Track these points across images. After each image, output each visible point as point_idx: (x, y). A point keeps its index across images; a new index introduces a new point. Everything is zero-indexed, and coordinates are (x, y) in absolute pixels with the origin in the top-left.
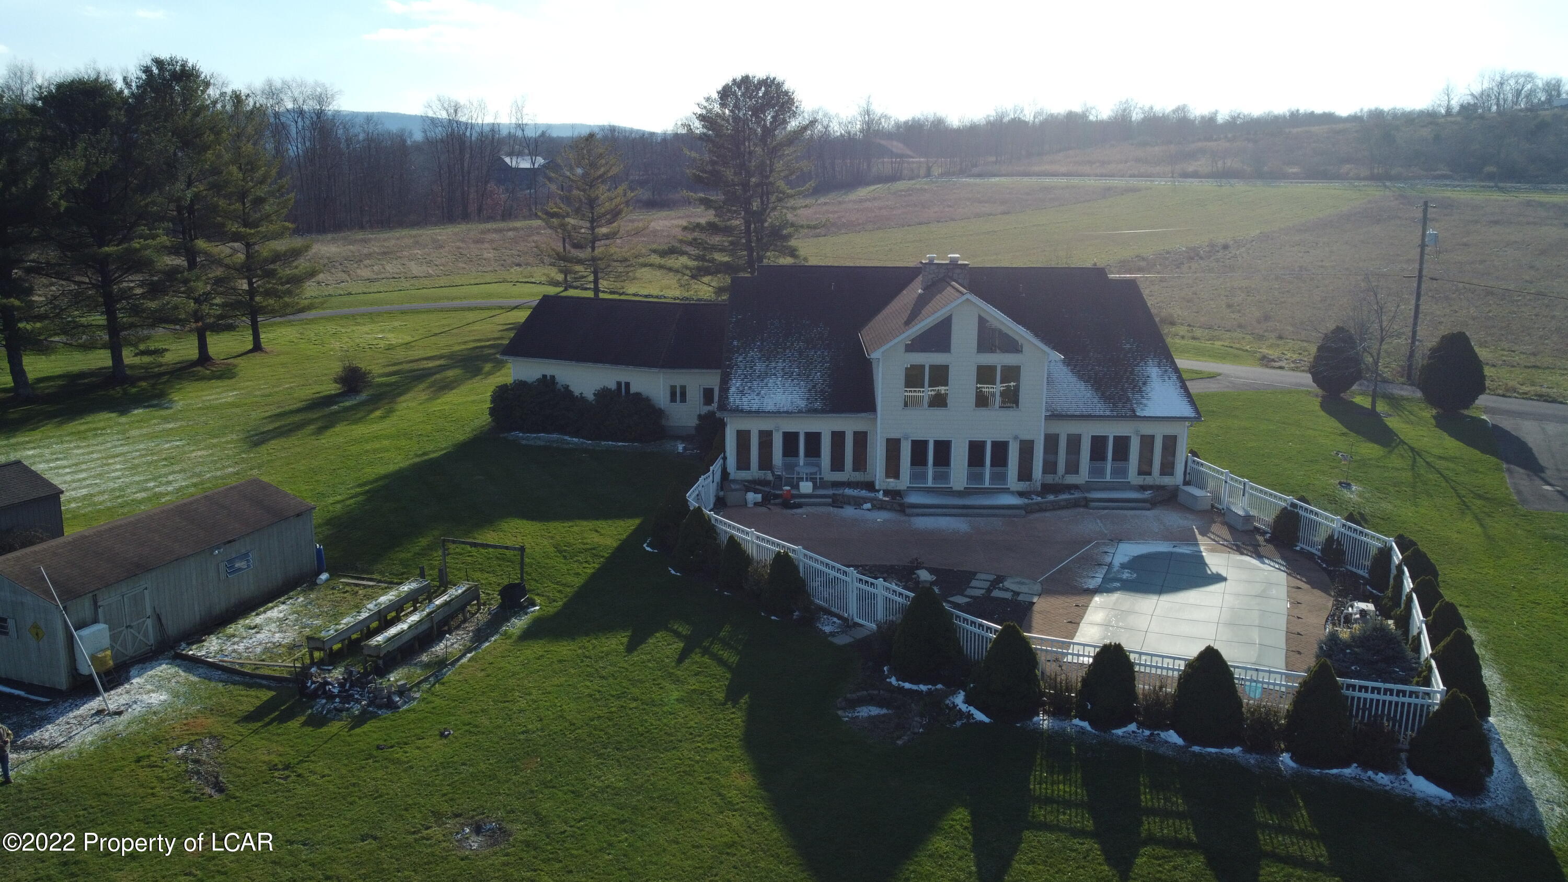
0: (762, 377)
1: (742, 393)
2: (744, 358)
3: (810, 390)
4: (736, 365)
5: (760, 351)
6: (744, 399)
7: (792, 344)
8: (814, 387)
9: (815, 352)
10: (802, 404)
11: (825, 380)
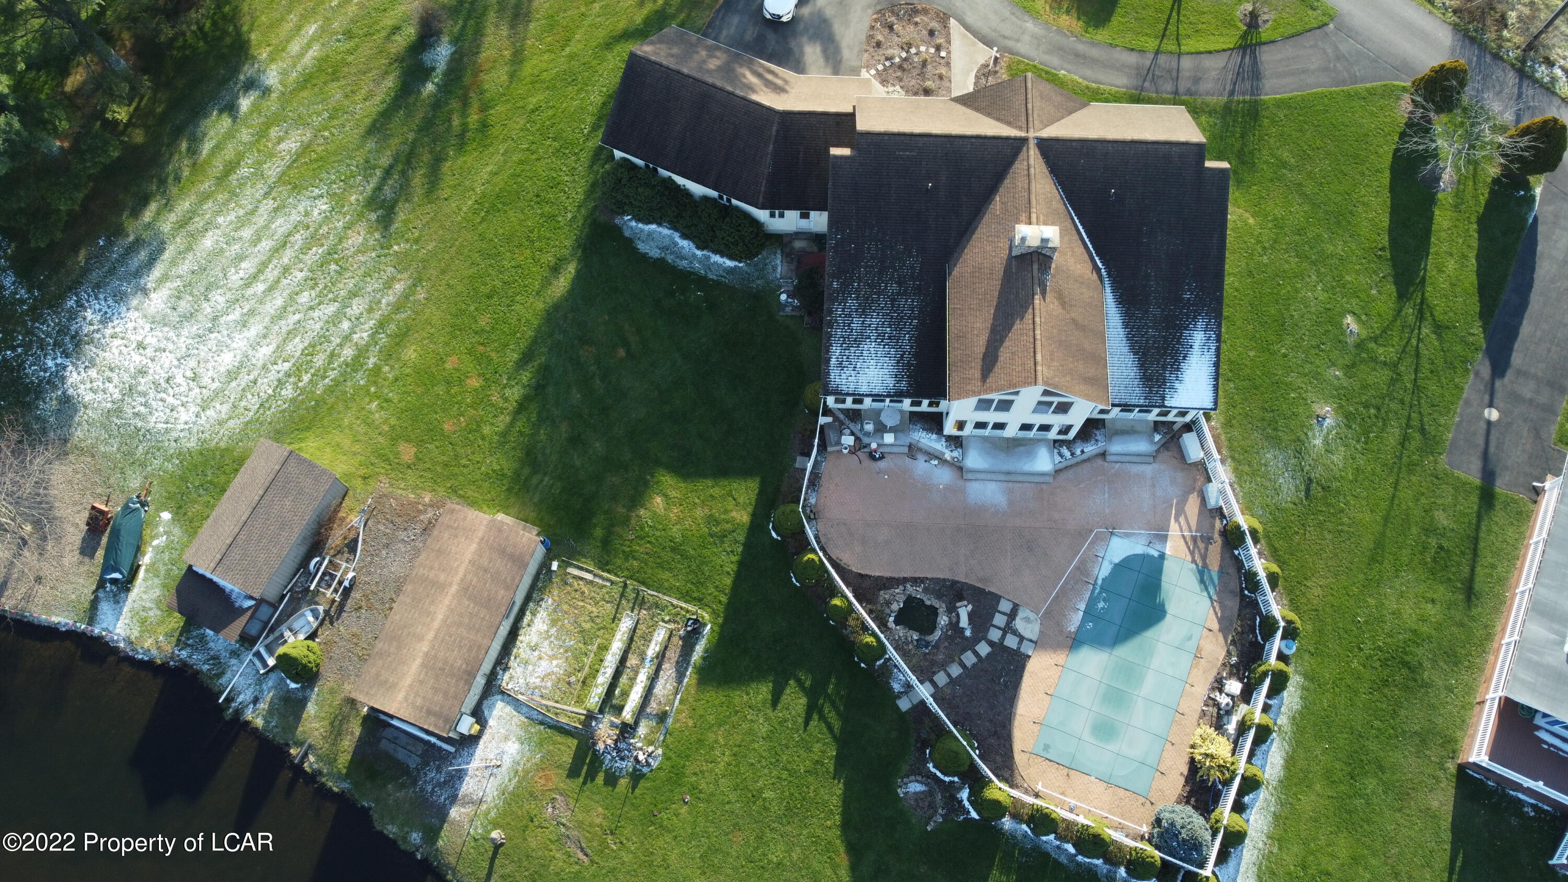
0: (858, 342)
1: (841, 366)
2: (843, 311)
3: (898, 362)
4: (836, 321)
5: (857, 298)
6: (844, 376)
7: (886, 287)
8: (902, 356)
9: (906, 301)
10: (891, 382)
11: (912, 347)
